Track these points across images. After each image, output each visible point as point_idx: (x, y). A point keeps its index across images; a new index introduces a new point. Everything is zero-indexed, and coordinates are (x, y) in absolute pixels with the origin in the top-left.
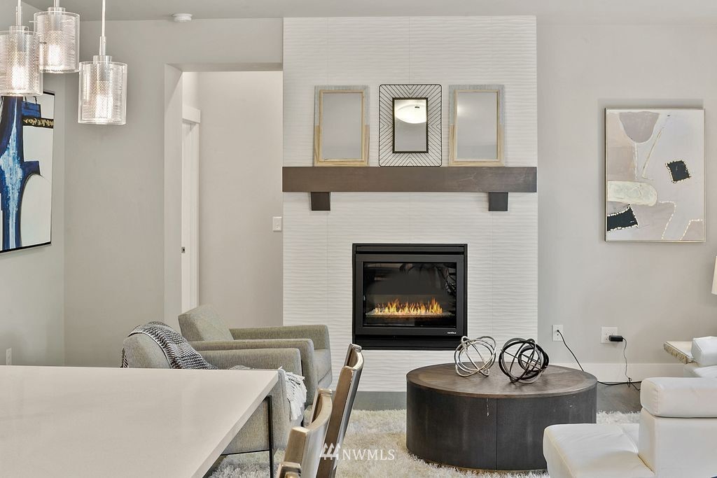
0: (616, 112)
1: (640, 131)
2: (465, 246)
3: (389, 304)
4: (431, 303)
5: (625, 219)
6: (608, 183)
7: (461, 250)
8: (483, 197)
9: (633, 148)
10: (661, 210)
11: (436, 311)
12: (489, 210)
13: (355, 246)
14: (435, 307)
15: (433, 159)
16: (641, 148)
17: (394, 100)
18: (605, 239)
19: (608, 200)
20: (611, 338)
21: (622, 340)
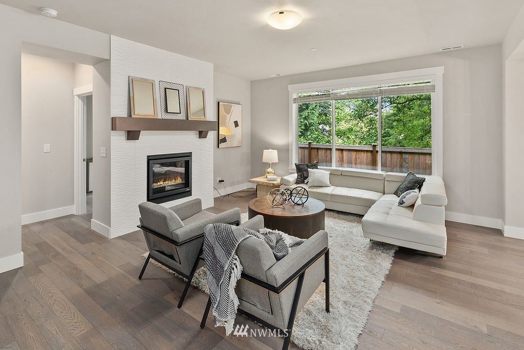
0: (222, 103)
1: (228, 111)
2: (191, 153)
4: (177, 178)
5: (224, 140)
6: (220, 128)
8: (198, 133)
9: (226, 116)
10: (233, 136)
11: (179, 181)
12: (199, 138)
13: (148, 157)
14: (179, 179)
15: (182, 117)
16: (228, 116)
17: (165, 89)
18: (218, 147)
19: (220, 133)
20: (220, 181)
21: (223, 181)
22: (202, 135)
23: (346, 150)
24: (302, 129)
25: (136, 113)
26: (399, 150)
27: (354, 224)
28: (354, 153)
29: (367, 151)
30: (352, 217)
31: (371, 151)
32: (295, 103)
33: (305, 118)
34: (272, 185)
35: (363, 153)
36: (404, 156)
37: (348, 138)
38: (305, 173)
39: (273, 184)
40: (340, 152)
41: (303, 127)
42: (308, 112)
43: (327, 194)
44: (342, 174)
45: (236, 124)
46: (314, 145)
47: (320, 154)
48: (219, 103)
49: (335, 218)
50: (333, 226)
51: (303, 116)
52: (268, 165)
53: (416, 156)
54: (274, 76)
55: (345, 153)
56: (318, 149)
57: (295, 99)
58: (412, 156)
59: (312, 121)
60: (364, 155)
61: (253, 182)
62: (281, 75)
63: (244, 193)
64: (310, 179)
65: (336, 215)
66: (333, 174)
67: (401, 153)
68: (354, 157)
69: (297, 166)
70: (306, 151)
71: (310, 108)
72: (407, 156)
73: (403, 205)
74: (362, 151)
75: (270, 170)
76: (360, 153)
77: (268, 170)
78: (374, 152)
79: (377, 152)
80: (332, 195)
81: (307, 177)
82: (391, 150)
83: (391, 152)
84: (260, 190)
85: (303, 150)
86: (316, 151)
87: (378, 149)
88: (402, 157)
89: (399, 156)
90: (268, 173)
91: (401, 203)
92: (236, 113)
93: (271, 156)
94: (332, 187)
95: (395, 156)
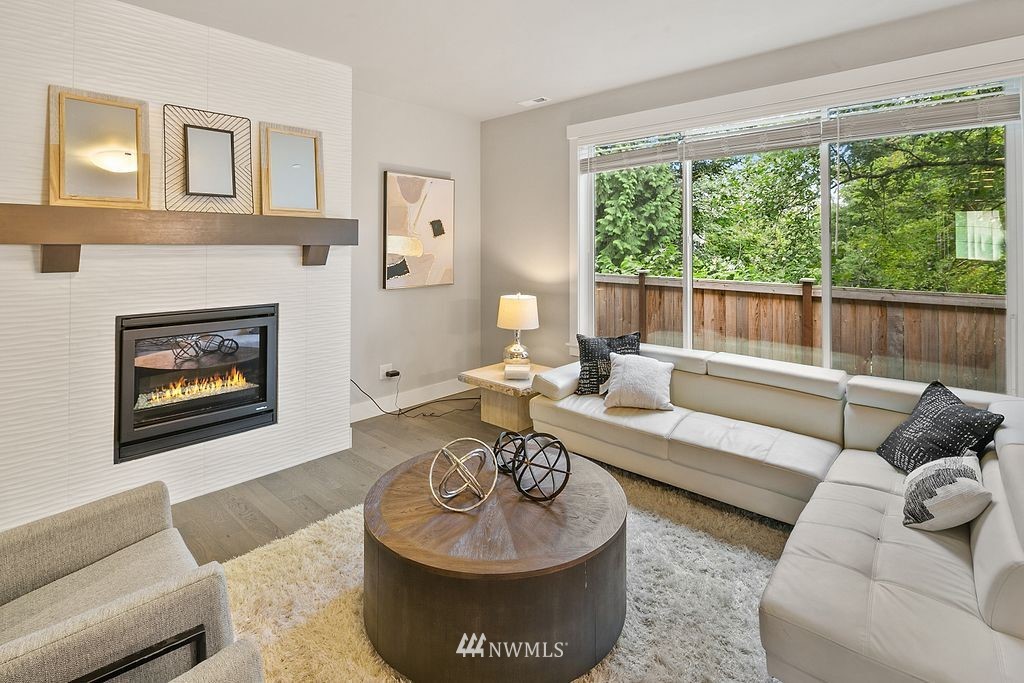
0: (396, 175)
1: (413, 194)
2: (276, 306)
3: (171, 386)
4: (230, 374)
5: (401, 269)
6: (388, 237)
7: (271, 310)
8: (296, 250)
9: (406, 207)
10: (427, 259)
11: (237, 383)
12: (303, 265)
13: (120, 320)
14: (236, 377)
15: (242, 206)
16: (413, 209)
17: (186, 127)
18: (384, 287)
19: (388, 252)
20: (389, 374)
21: (398, 374)
22: (313, 256)
23: (732, 293)
24: (643, 241)
25: (66, 193)
26: (878, 297)
27: (740, 557)
28: (753, 303)
29: (788, 297)
30: (732, 524)
31: (800, 298)
32: (584, 171)
33: (650, 219)
34: (511, 393)
35: (775, 303)
36: (891, 312)
37: (747, 260)
38: (601, 364)
39: (515, 390)
40: (717, 297)
41: (645, 238)
42: (657, 206)
43: (656, 438)
44: (709, 372)
45: (438, 228)
46: (654, 279)
47: (666, 303)
48: (385, 173)
49: (679, 521)
50: (667, 559)
51: (646, 214)
52: (510, 336)
53: (927, 315)
54: (530, 104)
55: (729, 300)
56: (661, 289)
57: (584, 162)
58: (914, 312)
59: (665, 225)
60: (778, 309)
61: (467, 380)
62: (549, 100)
63: (455, 403)
64: (612, 386)
65: (684, 507)
66: (681, 371)
67: (882, 304)
68: (752, 312)
69: (583, 343)
70: (635, 295)
71: (661, 196)
72: (900, 313)
73: (925, 525)
74: (773, 296)
75: (517, 348)
76: (769, 301)
77: (512, 350)
78: (807, 301)
79: (818, 300)
80: (673, 443)
81: (607, 377)
82: (854, 295)
83: (854, 302)
84: (489, 404)
85: (626, 291)
86: (657, 293)
87: (823, 290)
88: (883, 317)
89: (876, 311)
90: (512, 355)
91: (916, 515)
92: (436, 200)
93: (519, 310)
94: (678, 413)
95: (865, 311)
